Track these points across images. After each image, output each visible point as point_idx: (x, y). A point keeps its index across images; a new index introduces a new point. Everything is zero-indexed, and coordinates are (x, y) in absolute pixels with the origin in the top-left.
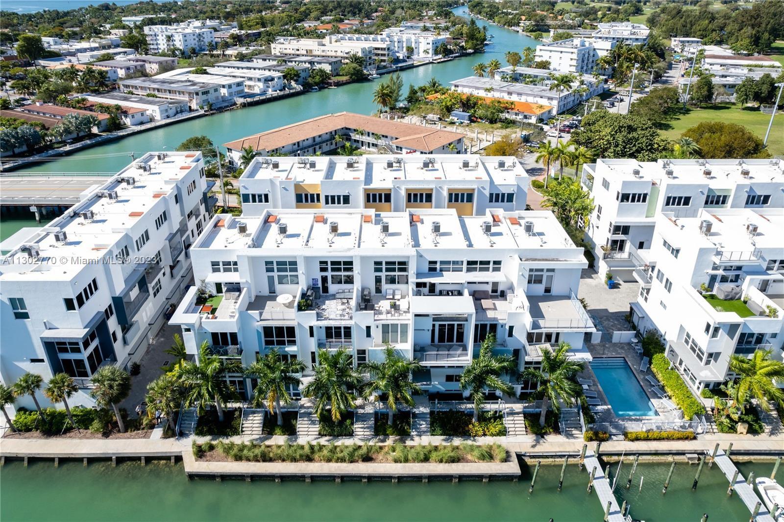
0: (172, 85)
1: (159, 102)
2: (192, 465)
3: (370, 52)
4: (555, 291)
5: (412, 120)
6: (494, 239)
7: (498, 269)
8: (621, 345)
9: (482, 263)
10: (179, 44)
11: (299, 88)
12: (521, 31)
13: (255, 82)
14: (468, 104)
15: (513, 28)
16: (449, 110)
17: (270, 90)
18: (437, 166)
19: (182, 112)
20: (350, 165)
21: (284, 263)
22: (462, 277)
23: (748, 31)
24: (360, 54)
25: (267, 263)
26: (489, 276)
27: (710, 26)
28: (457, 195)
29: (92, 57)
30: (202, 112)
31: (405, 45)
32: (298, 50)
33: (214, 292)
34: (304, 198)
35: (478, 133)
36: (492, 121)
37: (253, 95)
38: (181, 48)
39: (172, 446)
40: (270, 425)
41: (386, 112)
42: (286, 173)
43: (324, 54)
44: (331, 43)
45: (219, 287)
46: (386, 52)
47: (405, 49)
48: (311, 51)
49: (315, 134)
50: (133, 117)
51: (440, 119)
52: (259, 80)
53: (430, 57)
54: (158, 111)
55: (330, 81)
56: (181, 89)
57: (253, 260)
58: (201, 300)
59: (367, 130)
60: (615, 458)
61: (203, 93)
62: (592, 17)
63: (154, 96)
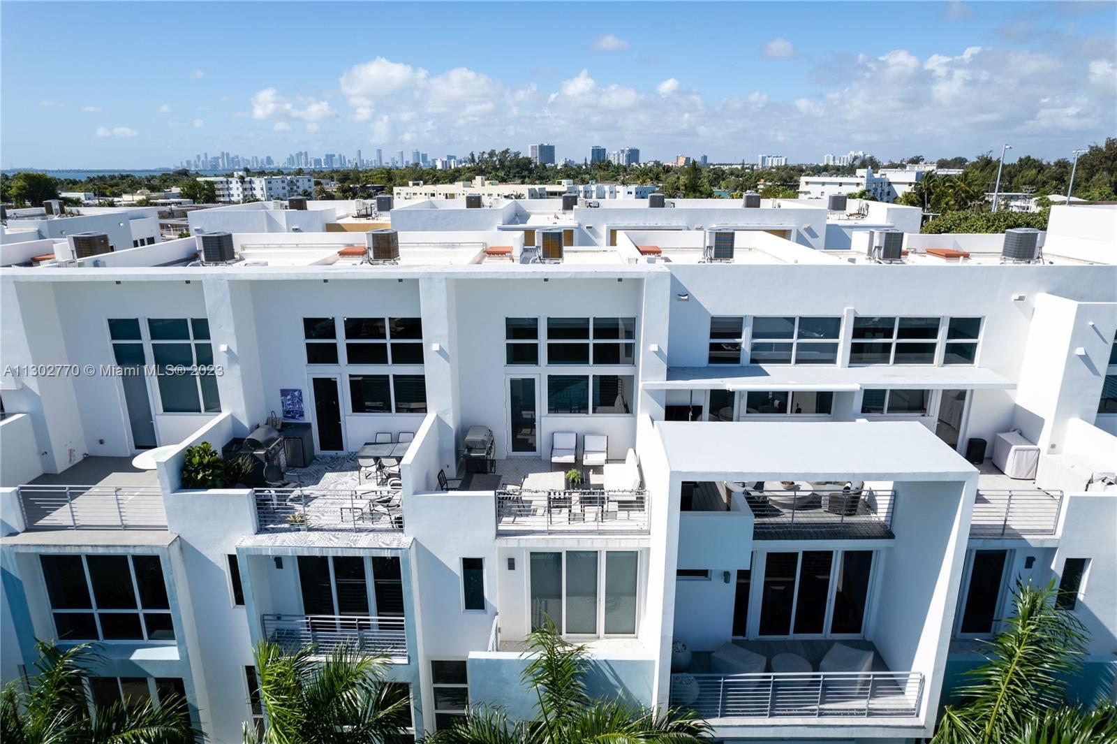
7: (970, 354)
9: (905, 327)
27: (1040, 177)
32: (433, 195)
44: (483, 185)
48: (453, 196)
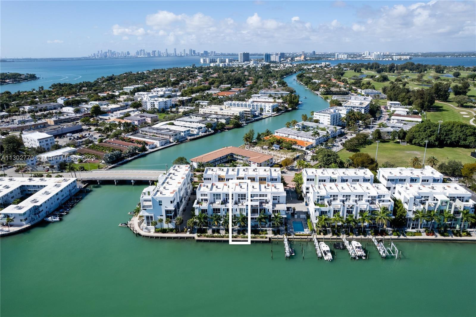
0: (162, 131)
1: (158, 139)
2: (197, 238)
3: (243, 113)
4: (280, 202)
5: (257, 148)
6: (266, 190)
7: (267, 196)
8: (302, 219)
9: (263, 195)
10: (157, 107)
11: (213, 131)
12: (319, 94)
13: (194, 129)
14: (279, 142)
15: (316, 92)
16: (272, 144)
17: (200, 132)
18: (258, 170)
19: (167, 143)
20: (233, 170)
21: (218, 194)
22: (258, 198)
23: (419, 101)
24: (238, 115)
25: (214, 194)
26: (265, 198)
28: (262, 179)
29: (121, 114)
30: (175, 143)
31: (259, 107)
32: (211, 112)
33: (201, 201)
34: (221, 179)
35: (281, 154)
36: (288, 149)
37: (193, 135)
38: (158, 108)
39: (192, 235)
40: (214, 231)
41: (248, 144)
42: (215, 172)
43: (222, 114)
44: (226, 108)
45: (202, 199)
46: (250, 113)
47: (259, 109)
48: (217, 112)
49: (221, 156)
50: (150, 146)
51: (268, 148)
52: (196, 128)
53: (271, 113)
54: (159, 143)
55: (225, 127)
56: (165, 133)
57: (211, 193)
58: (198, 203)
59: (239, 154)
60: (292, 240)
61: (175, 135)
62: (357, 85)
63: (155, 136)
